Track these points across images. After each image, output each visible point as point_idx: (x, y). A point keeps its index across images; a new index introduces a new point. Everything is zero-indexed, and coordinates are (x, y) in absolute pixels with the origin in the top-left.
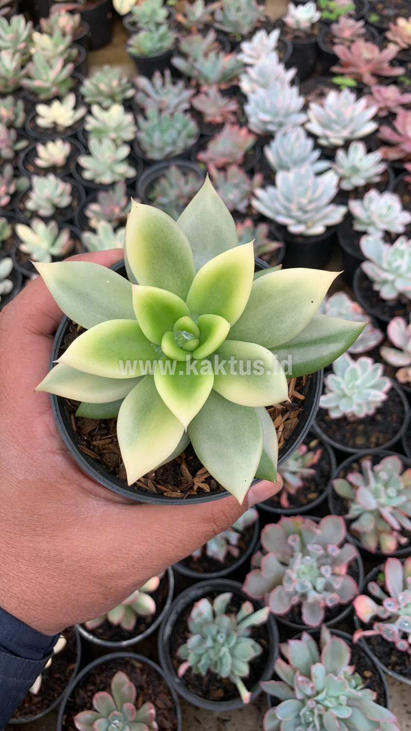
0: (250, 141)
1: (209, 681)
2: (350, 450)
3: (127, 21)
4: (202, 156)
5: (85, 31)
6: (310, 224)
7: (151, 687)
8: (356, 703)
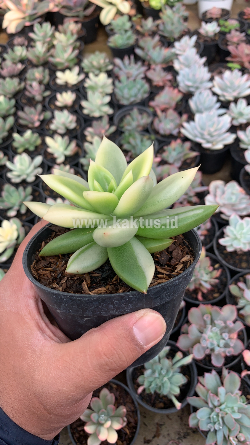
0: (179, 96)
1: (155, 398)
2: (238, 270)
3: (108, 28)
4: (152, 103)
5: (84, 33)
6: (214, 143)
7: (122, 399)
8: (243, 411)
